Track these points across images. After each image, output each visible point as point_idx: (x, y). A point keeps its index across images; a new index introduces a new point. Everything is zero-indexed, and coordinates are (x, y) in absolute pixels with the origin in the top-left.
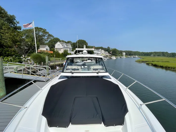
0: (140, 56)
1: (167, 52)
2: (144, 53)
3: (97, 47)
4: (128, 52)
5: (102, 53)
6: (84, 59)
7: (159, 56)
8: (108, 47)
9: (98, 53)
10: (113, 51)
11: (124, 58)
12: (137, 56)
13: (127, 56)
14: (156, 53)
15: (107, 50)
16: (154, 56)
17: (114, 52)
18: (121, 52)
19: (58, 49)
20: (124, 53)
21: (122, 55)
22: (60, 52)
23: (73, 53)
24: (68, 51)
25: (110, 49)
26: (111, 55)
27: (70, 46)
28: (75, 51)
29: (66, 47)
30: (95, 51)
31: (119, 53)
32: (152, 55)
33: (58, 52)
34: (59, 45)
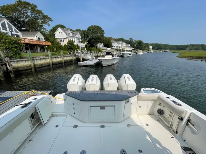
0: (171, 51)
2: (176, 46)
3: (117, 39)
4: (156, 45)
5: (123, 46)
6: (98, 55)
7: (197, 49)
8: (131, 39)
9: (118, 47)
10: (138, 43)
11: (152, 52)
12: (168, 51)
13: (155, 51)
14: (192, 46)
15: (129, 42)
16: (190, 50)
17: (139, 45)
18: (147, 45)
19: (60, 39)
20: (151, 46)
21: (148, 50)
22: (62, 44)
23: (83, 45)
24: (75, 41)
25: (133, 42)
26: (134, 49)
27: (79, 35)
28: (86, 43)
29: (72, 37)
30: (113, 43)
31: (145, 47)
32: (187, 49)
33: (59, 43)
34: (61, 32)
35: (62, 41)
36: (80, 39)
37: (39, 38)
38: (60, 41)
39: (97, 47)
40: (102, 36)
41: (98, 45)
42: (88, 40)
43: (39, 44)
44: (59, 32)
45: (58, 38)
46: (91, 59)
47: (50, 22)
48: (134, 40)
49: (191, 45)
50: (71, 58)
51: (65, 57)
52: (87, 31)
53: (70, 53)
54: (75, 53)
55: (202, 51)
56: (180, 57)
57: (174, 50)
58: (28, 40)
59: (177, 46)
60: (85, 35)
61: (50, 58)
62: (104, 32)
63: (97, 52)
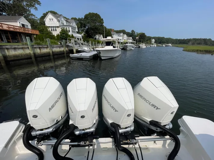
0: (174, 45)
1: (210, 39)
3: (117, 31)
4: (158, 39)
5: (124, 38)
7: (199, 44)
8: (133, 31)
9: (119, 39)
10: (140, 36)
11: (154, 46)
12: (170, 45)
14: (195, 40)
15: (131, 35)
16: (193, 44)
17: (142, 38)
18: (150, 39)
19: (51, 28)
20: (154, 39)
21: (151, 43)
22: (53, 34)
23: (80, 36)
24: (69, 31)
25: (135, 34)
26: (136, 42)
27: (74, 24)
28: (83, 34)
29: (65, 25)
30: (114, 35)
31: (147, 40)
32: (189, 44)
33: (50, 33)
34: (52, 19)
35: (54, 30)
36: (76, 28)
37: (23, 25)
38: (52, 30)
39: (95, 39)
40: (102, 26)
41: (97, 37)
42: (86, 31)
43: (23, 32)
44: (50, 19)
45: (49, 27)
46: (88, 51)
47: (37, 6)
48: (135, 33)
49: (193, 39)
50: (62, 49)
51: (53, 47)
52: (84, 19)
53: (61, 44)
54: (68, 44)
55: (204, 45)
56: (186, 51)
57: (176, 45)
58: (7, 26)
59: (180, 39)
60: (81, 24)
61: (30, 48)
62: (103, 21)
63: (95, 44)
